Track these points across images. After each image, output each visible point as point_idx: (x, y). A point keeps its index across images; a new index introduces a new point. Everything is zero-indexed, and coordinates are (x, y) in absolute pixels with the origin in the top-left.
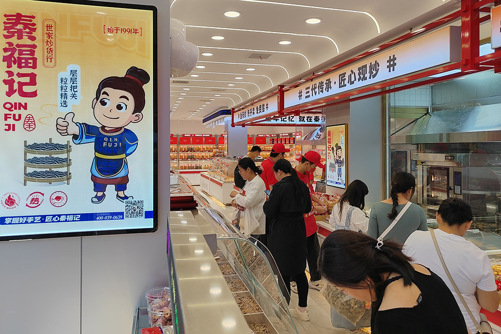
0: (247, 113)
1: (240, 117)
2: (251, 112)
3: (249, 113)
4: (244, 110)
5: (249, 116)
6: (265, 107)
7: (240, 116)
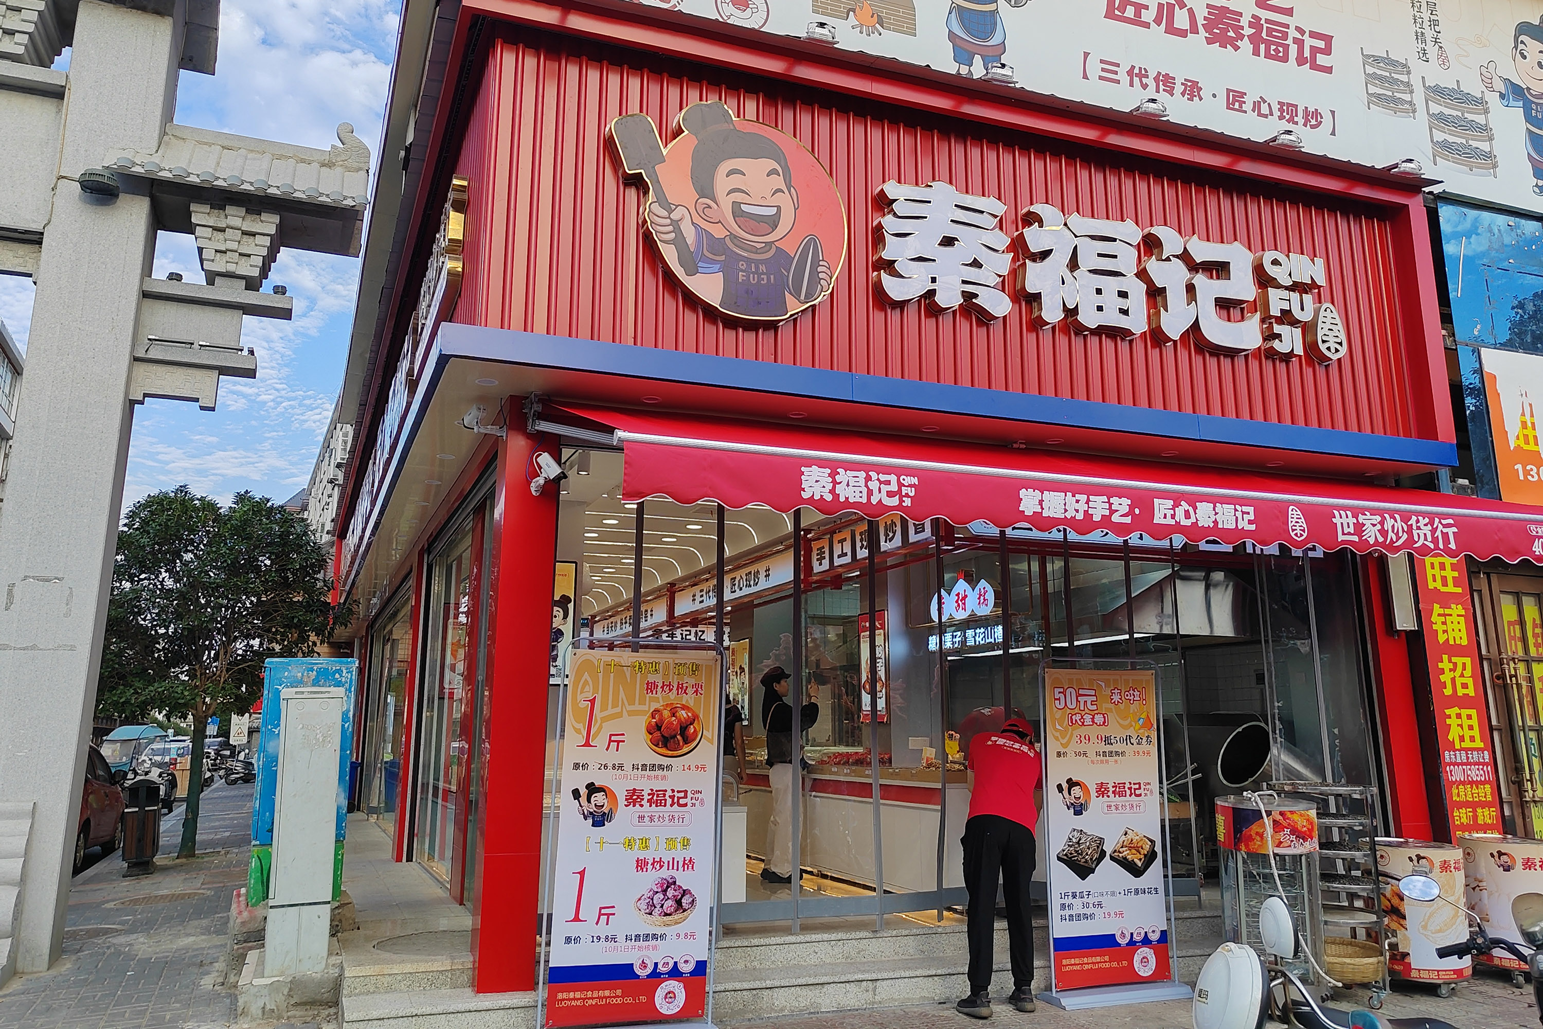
0: (619, 625)
1: (606, 632)
2: (626, 623)
3: (622, 623)
4: (612, 619)
5: (621, 629)
6: (649, 613)
7: (606, 629)
